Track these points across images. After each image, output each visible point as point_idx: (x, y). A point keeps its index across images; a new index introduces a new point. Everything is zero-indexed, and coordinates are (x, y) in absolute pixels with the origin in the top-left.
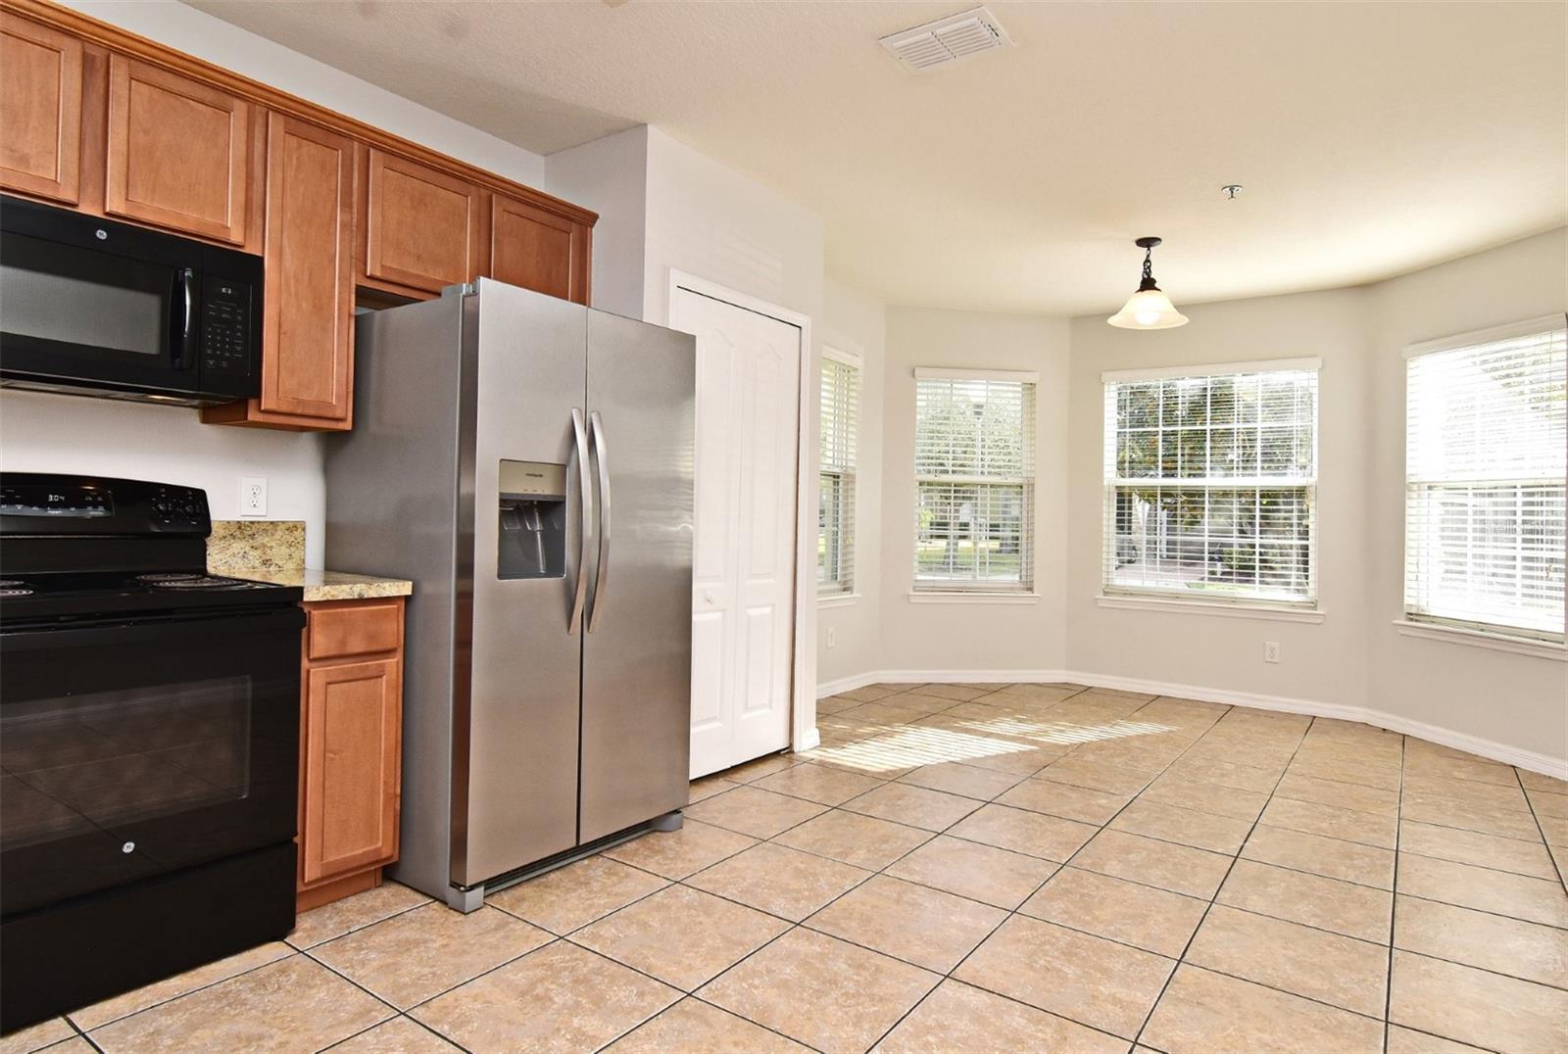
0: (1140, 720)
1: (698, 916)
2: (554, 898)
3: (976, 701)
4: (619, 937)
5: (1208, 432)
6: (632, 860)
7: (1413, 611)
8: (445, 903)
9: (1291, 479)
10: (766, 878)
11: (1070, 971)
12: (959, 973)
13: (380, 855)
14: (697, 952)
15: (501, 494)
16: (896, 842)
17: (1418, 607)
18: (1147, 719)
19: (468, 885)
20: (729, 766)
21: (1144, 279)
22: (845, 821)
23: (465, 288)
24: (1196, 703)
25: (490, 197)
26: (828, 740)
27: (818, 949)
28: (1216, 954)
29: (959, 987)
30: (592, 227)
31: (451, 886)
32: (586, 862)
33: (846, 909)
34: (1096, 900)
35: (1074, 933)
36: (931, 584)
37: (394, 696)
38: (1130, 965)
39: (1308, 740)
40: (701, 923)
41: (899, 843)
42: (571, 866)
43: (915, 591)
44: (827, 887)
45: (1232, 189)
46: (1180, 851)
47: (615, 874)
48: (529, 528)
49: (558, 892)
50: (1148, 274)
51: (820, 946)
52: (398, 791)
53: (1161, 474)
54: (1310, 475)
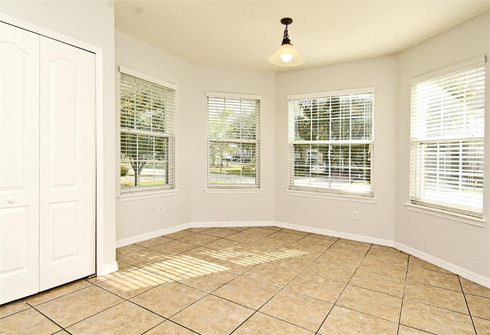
0: (294, 248)
9: (363, 141)
17: (415, 198)
18: (298, 247)
21: (284, 39)
36: (215, 186)
39: (366, 260)
43: (208, 188)
53: (311, 139)
54: (371, 139)
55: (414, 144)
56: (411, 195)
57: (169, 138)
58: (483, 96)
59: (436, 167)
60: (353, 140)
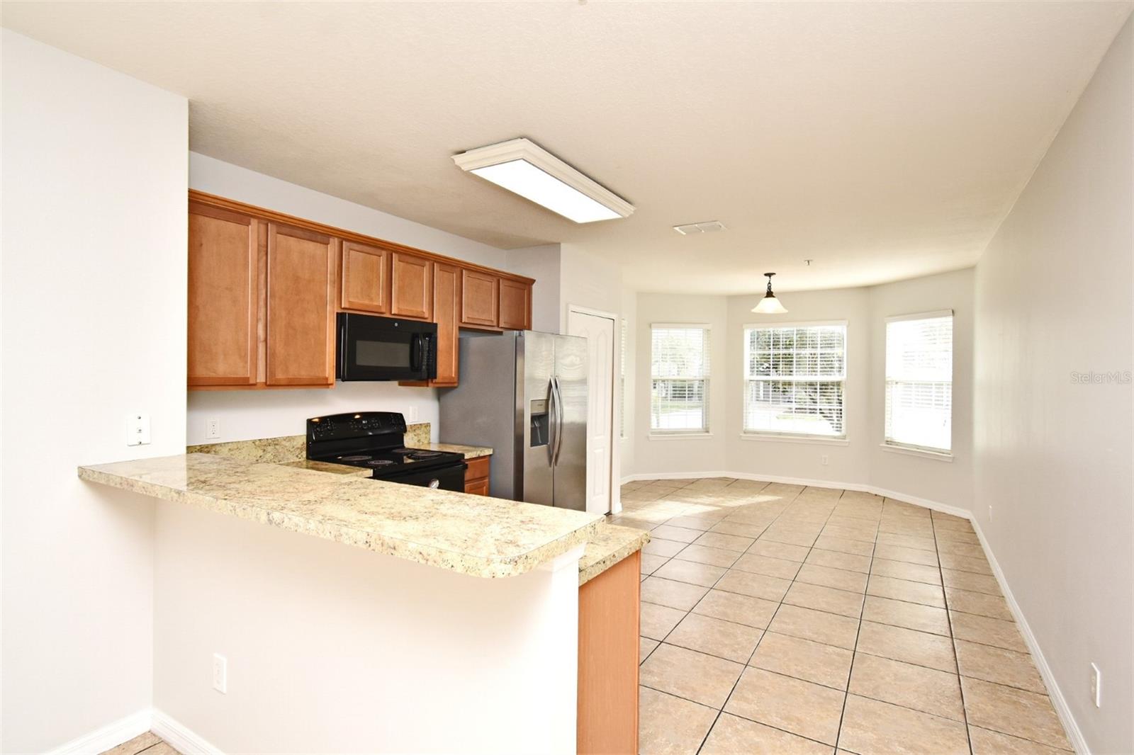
0: (762, 494)
3: (686, 487)
7: (889, 440)
9: (834, 377)
15: (531, 414)
17: (891, 439)
18: (766, 493)
23: (516, 334)
26: (625, 508)
28: (807, 577)
30: (532, 286)
34: (759, 563)
36: (659, 431)
39: (842, 500)
43: (652, 434)
45: (808, 262)
48: (536, 426)
50: (771, 288)
53: (771, 375)
54: (843, 375)
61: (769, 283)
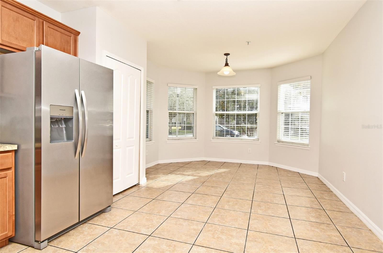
1: (120, 238)
2: (72, 239)
3: (184, 166)
4: (96, 249)
5: (236, 101)
6: (97, 223)
8: (33, 247)
9: (254, 112)
10: (138, 222)
11: (224, 237)
12: (196, 243)
13: (8, 235)
14: (121, 250)
15: (51, 116)
16: (172, 207)
17: (279, 140)
19: (41, 241)
20: (122, 191)
21: (226, 63)
22: (157, 202)
23: (36, 48)
24: (233, 163)
25: (43, 22)
26: (149, 180)
27: (157, 243)
28: (255, 227)
29: (197, 247)
30: (78, 36)
31: (35, 241)
32: (82, 226)
33: (162, 229)
34: (225, 216)
35: (222, 226)
36: (172, 138)
37: (11, 183)
38: (237, 233)
39: (259, 170)
40: (121, 240)
41: (173, 207)
42: (77, 228)
43: (168, 140)
44: (156, 223)
46: (241, 201)
47: (92, 228)
48: (61, 126)
49: (73, 237)
50: (227, 62)
51: (157, 241)
52: (14, 213)
53: (225, 111)
54: (258, 111)
55: (279, 113)
56: (278, 138)
57: (149, 111)
58: (310, 93)
59: (289, 124)
60: (248, 111)
61: (227, 59)
